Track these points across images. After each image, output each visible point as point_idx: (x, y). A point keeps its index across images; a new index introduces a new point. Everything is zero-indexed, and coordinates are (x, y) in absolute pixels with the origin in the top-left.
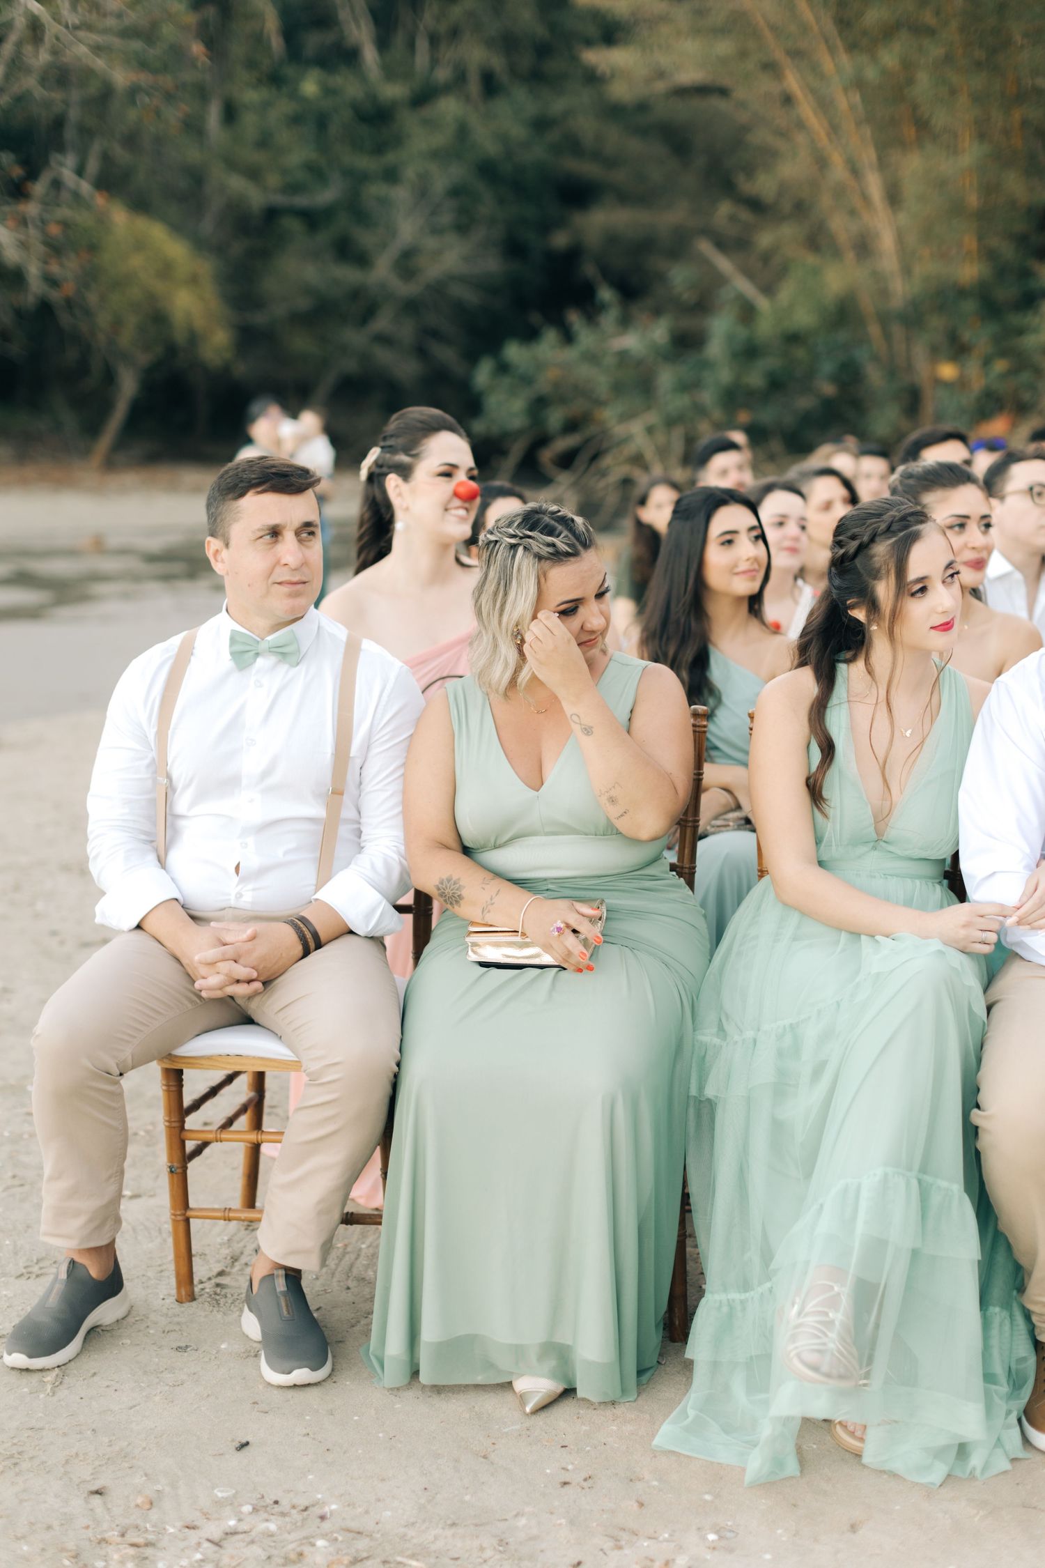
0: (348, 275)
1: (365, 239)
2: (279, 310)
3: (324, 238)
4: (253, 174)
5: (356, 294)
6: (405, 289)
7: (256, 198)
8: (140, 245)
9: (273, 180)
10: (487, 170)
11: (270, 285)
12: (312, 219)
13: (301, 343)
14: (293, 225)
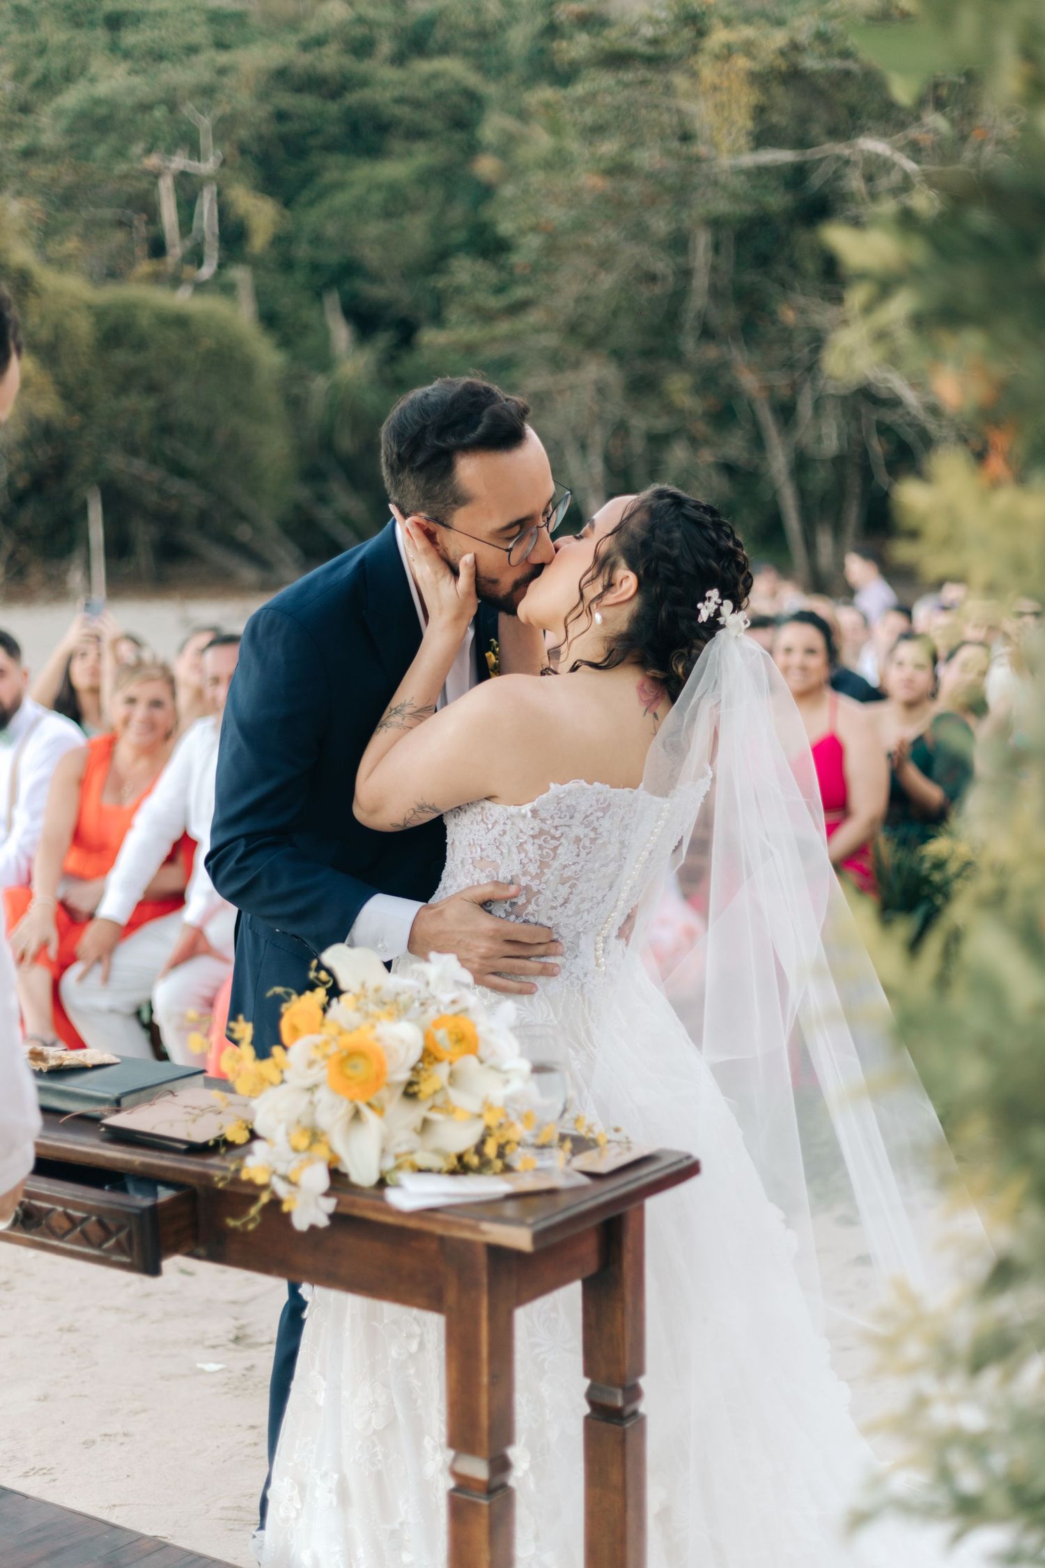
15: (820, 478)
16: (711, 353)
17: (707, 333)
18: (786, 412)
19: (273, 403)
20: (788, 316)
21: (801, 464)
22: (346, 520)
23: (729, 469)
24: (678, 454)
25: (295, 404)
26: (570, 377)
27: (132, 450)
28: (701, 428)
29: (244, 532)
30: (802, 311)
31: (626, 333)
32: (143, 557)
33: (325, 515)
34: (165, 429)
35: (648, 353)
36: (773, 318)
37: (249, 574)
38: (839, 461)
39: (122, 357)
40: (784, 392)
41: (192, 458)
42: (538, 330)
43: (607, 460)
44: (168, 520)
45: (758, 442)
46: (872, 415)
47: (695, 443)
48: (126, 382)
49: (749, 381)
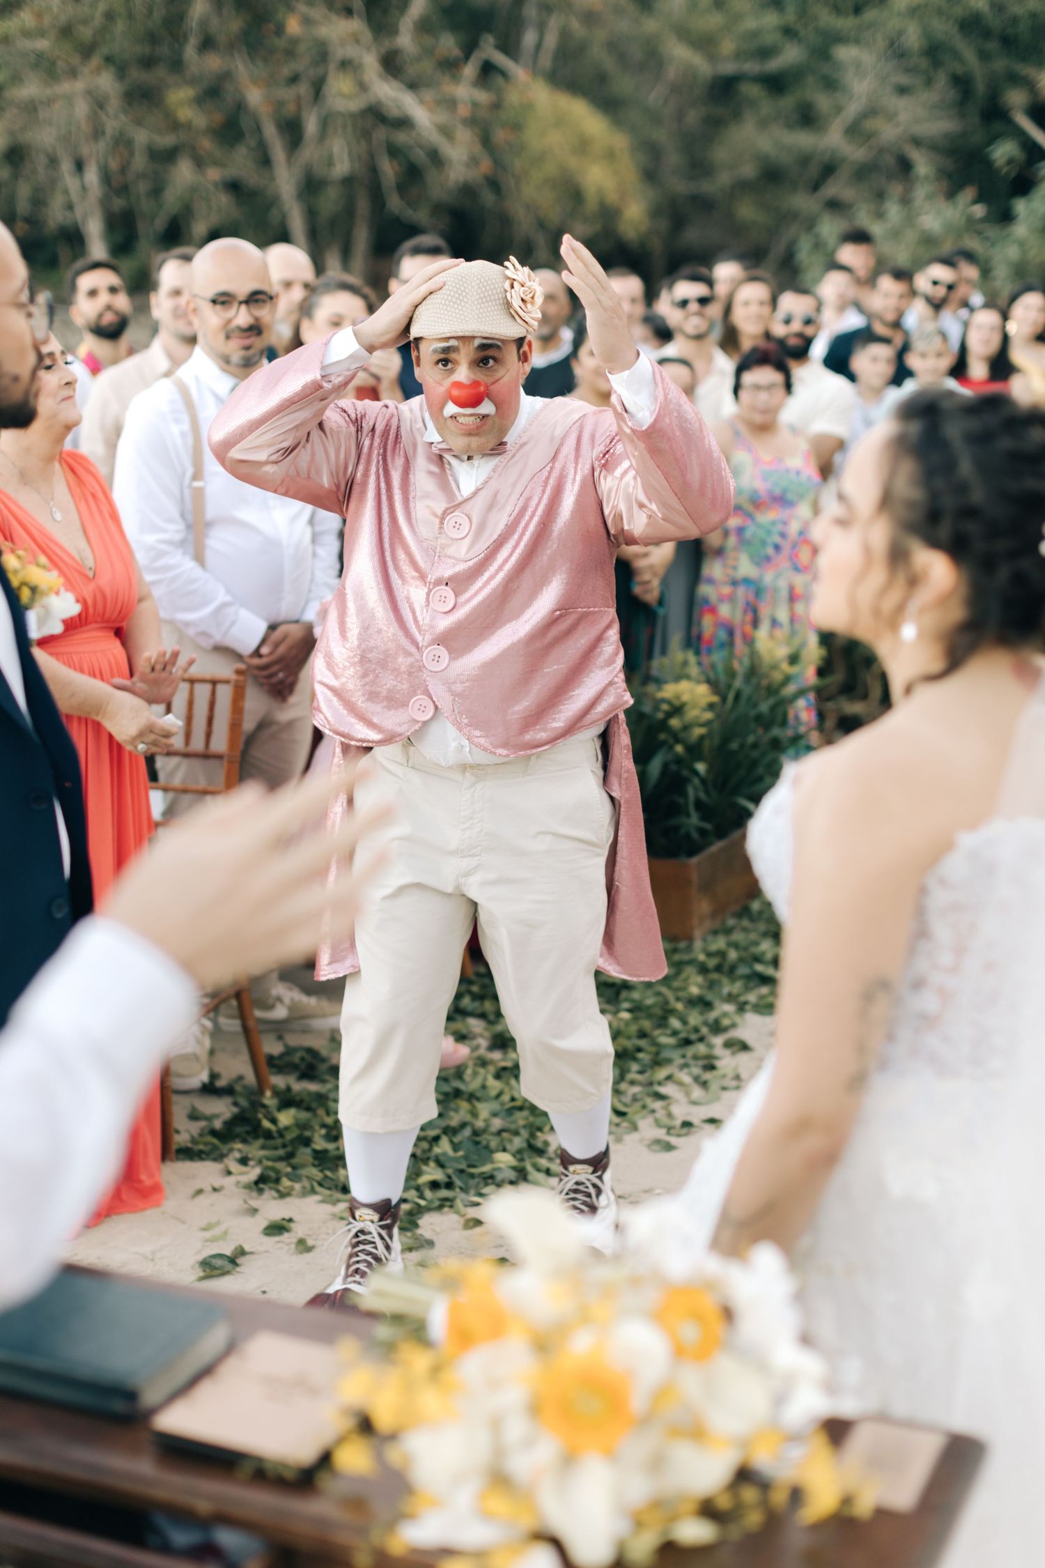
0: (803, 140)
1: (823, 102)
2: (724, 179)
3: (787, 102)
4: (704, 43)
5: (805, 160)
6: (856, 153)
7: (702, 66)
8: (561, 121)
9: (728, 46)
10: (971, 25)
11: (720, 153)
12: (776, 84)
13: (747, 211)
14: (751, 90)
15: (330, 201)
16: (214, 62)
17: (207, 44)
18: (292, 130)
20: (293, 26)
21: (311, 186)
23: (234, 187)
24: (183, 173)
26: (66, 87)
28: (207, 144)
30: (307, 21)
31: (121, 40)
35: (148, 63)
36: (280, 30)
38: (348, 182)
40: (291, 108)
42: (27, 34)
43: (106, 177)
45: (265, 161)
46: (381, 134)
47: (199, 163)
49: (255, 97)
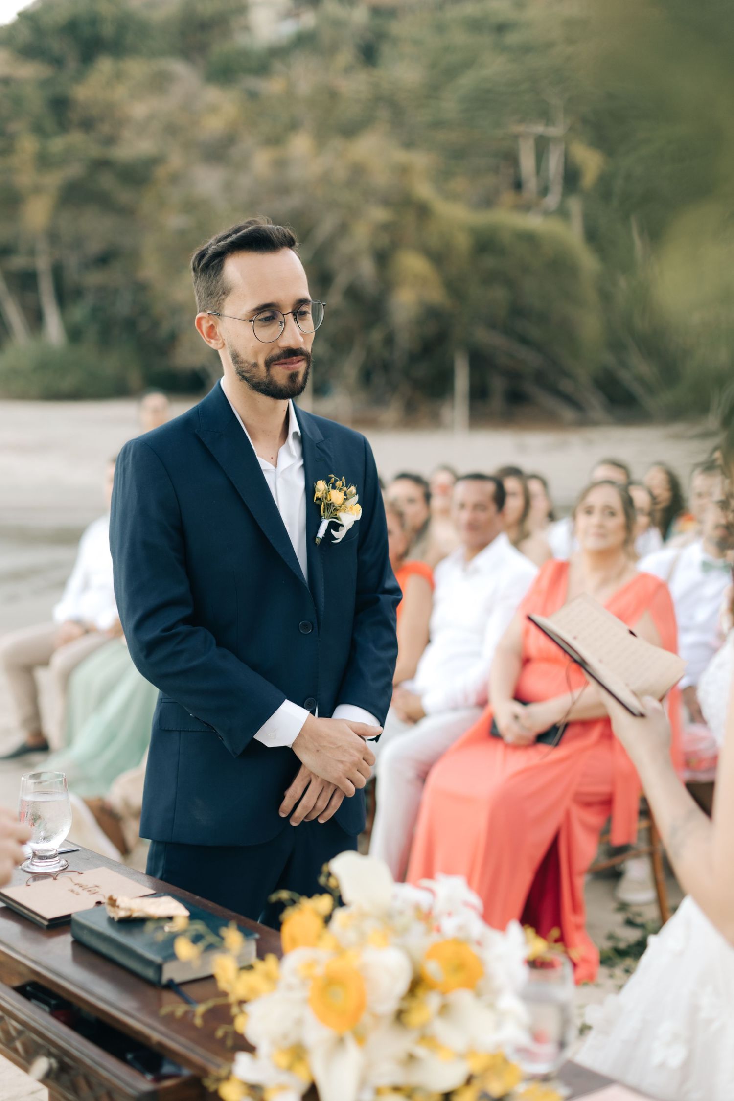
19: (591, 295)
22: (641, 380)
25: (606, 297)
27: (492, 325)
29: (566, 385)
32: (497, 402)
33: (625, 376)
34: (517, 311)
37: (568, 414)
39: (490, 262)
41: (535, 332)
44: (514, 376)
48: (490, 278)
